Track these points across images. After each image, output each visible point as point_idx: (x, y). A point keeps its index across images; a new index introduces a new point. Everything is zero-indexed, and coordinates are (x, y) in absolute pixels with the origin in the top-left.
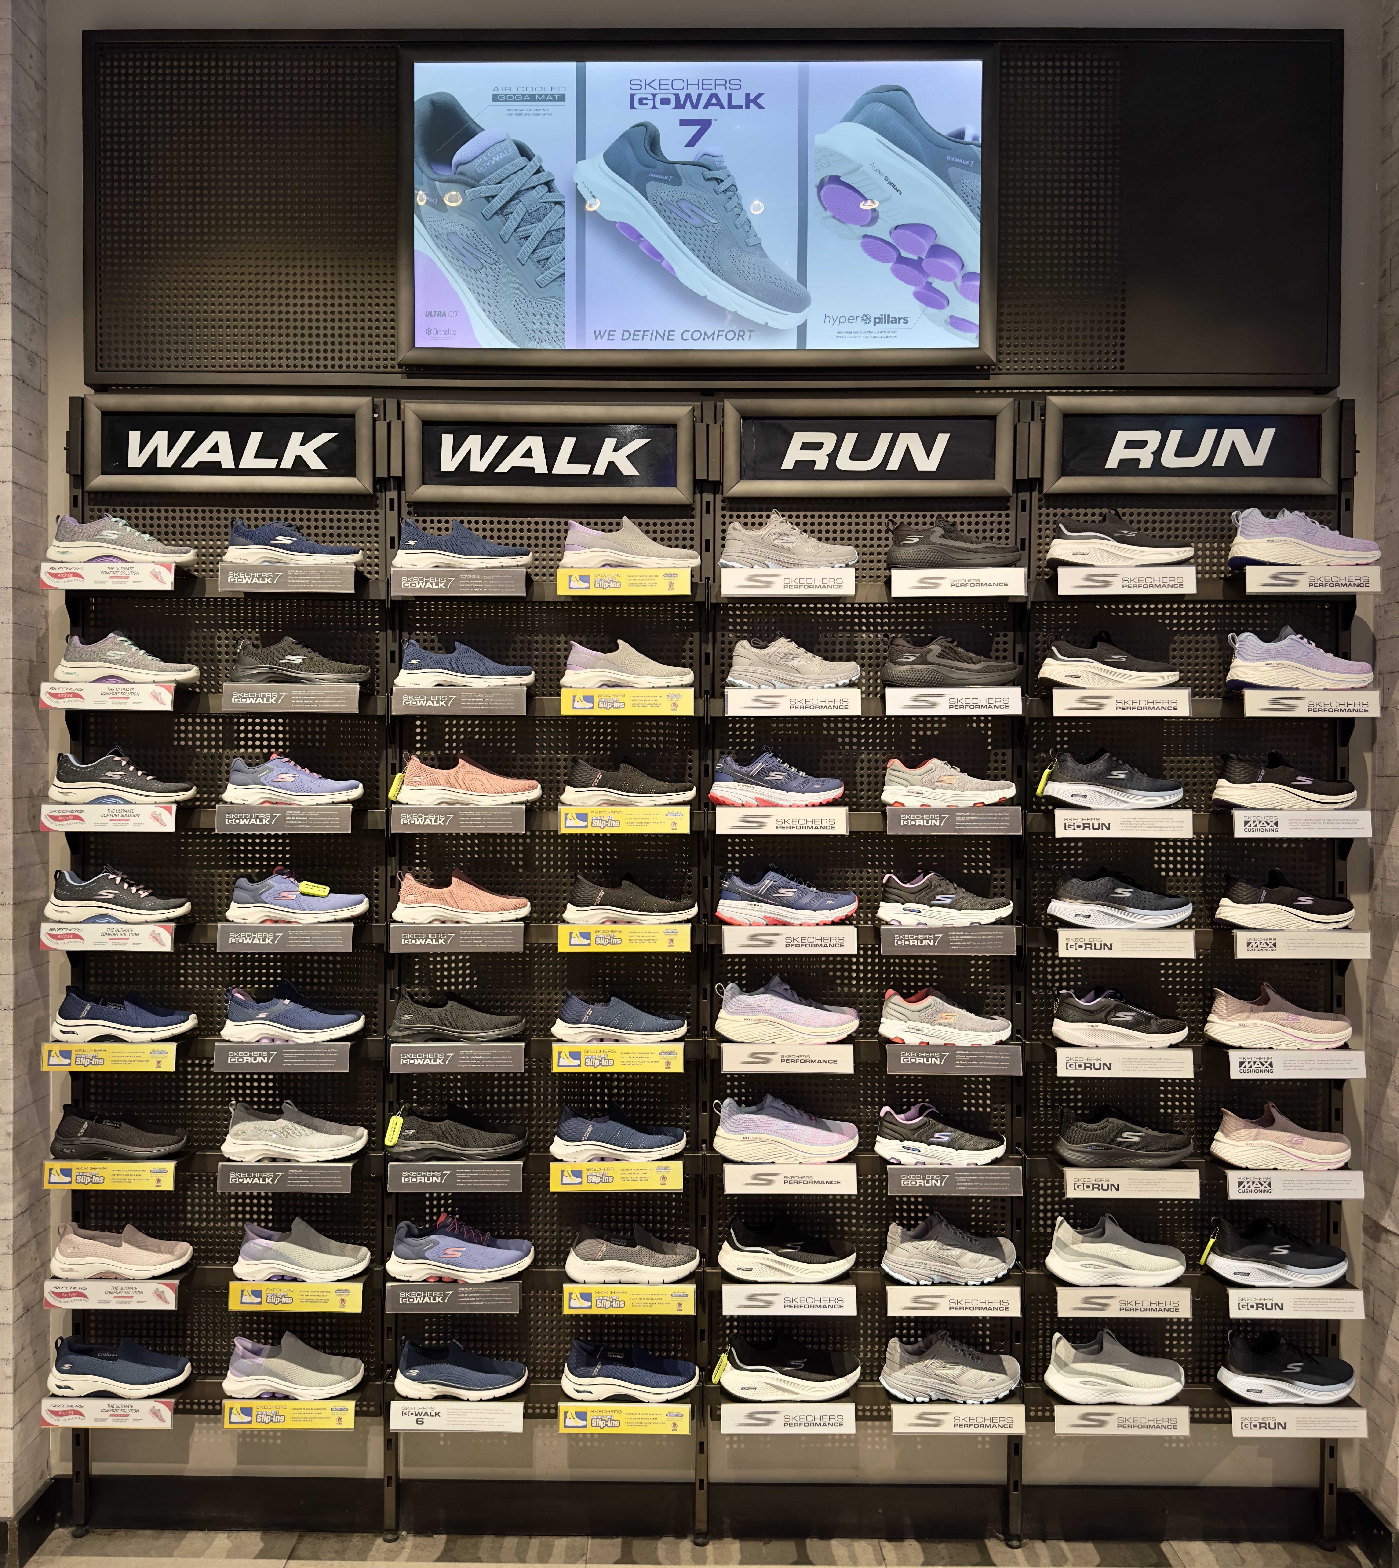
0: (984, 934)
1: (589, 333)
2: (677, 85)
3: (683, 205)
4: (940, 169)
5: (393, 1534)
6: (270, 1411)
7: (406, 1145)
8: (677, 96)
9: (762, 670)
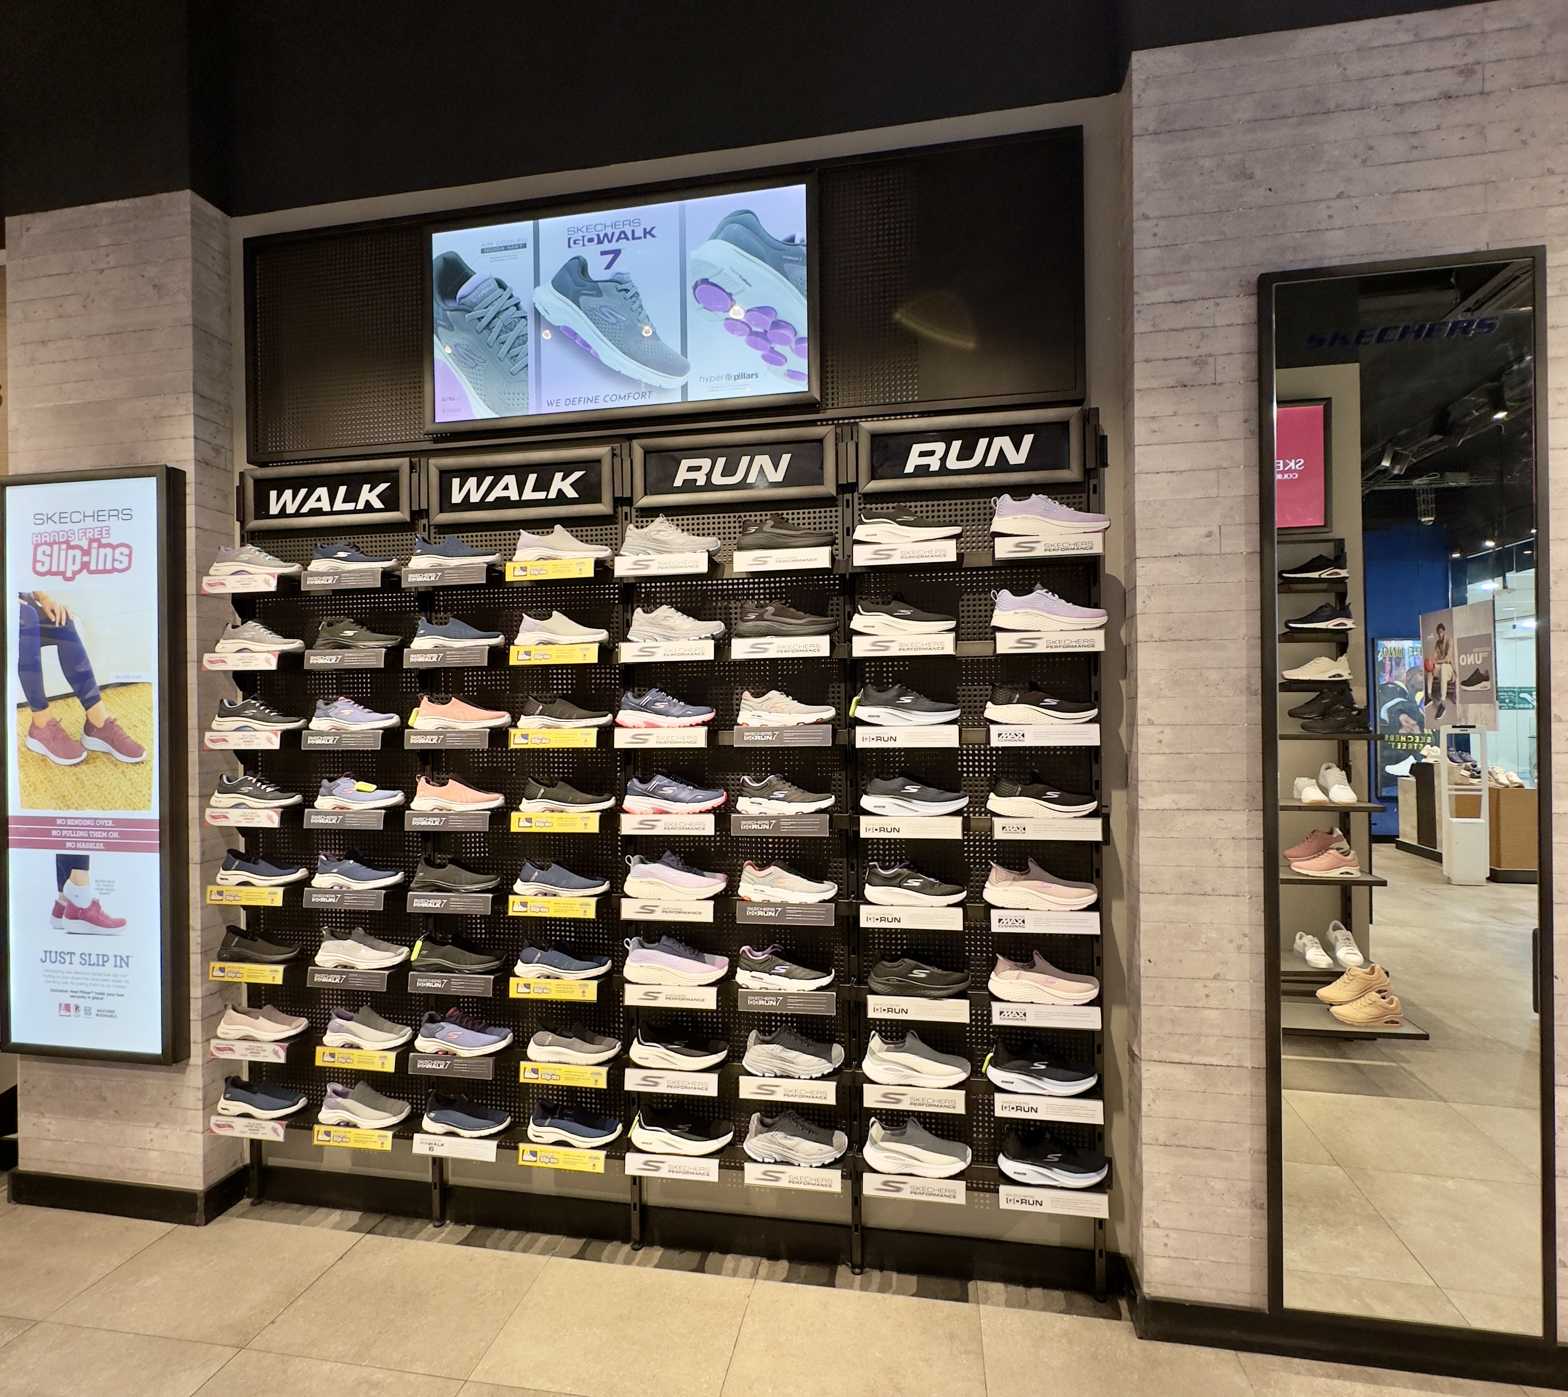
0: (806, 820)
1: (544, 404)
2: (598, 228)
3: (604, 310)
4: (778, 266)
5: (441, 1221)
6: (342, 1134)
7: (422, 961)
8: (598, 235)
9: (648, 629)
